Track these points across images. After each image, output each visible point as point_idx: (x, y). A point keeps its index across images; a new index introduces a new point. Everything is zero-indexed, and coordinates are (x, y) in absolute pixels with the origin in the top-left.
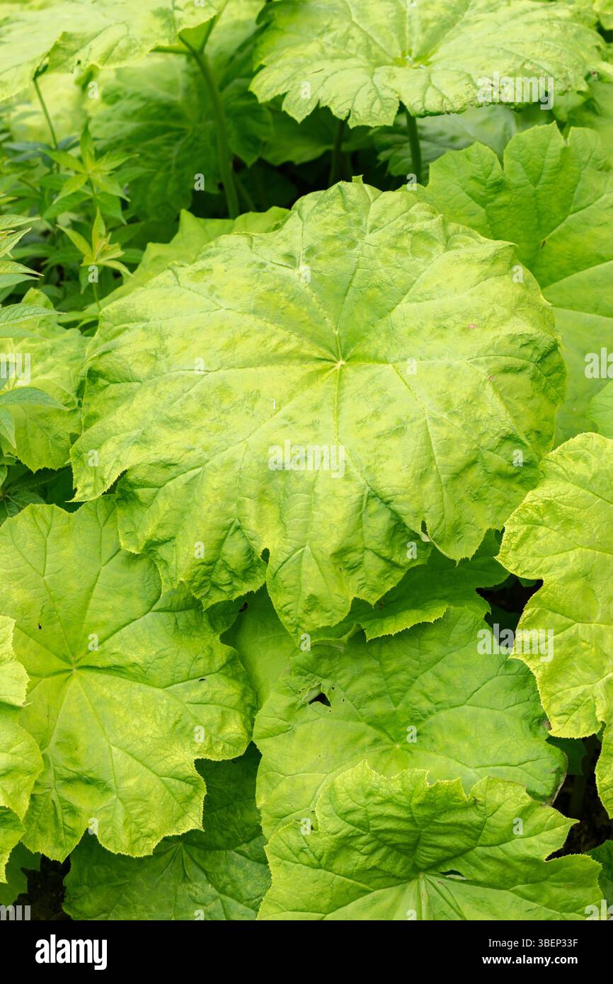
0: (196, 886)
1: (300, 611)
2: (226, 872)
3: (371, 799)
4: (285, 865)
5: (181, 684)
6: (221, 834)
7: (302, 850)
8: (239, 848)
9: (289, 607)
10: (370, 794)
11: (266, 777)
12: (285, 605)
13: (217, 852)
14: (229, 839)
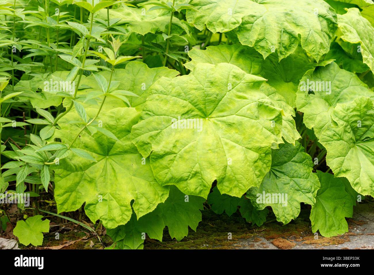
0: (283, 179)
1: (318, 49)
2: (292, 169)
3: (348, 111)
4: (329, 143)
5: (271, 95)
6: (285, 156)
7: (334, 135)
8: (292, 160)
9: (314, 48)
10: (348, 110)
11: (309, 119)
12: (313, 48)
13: (285, 164)
14: (289, 157)
